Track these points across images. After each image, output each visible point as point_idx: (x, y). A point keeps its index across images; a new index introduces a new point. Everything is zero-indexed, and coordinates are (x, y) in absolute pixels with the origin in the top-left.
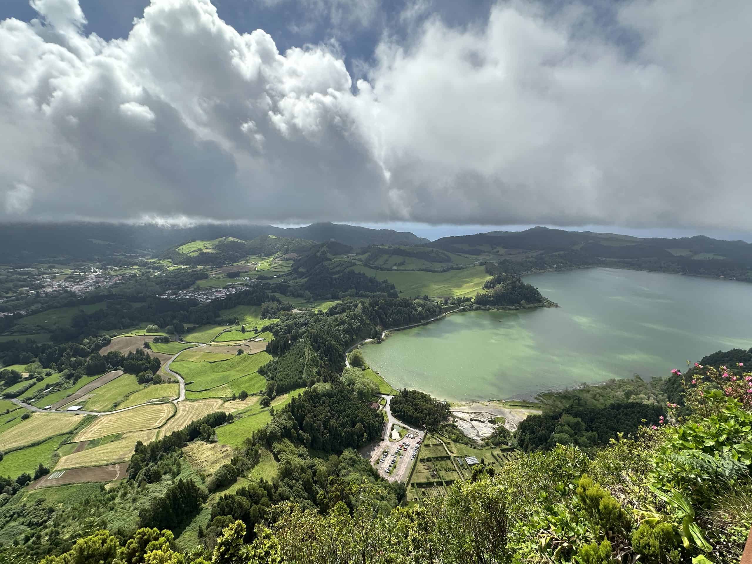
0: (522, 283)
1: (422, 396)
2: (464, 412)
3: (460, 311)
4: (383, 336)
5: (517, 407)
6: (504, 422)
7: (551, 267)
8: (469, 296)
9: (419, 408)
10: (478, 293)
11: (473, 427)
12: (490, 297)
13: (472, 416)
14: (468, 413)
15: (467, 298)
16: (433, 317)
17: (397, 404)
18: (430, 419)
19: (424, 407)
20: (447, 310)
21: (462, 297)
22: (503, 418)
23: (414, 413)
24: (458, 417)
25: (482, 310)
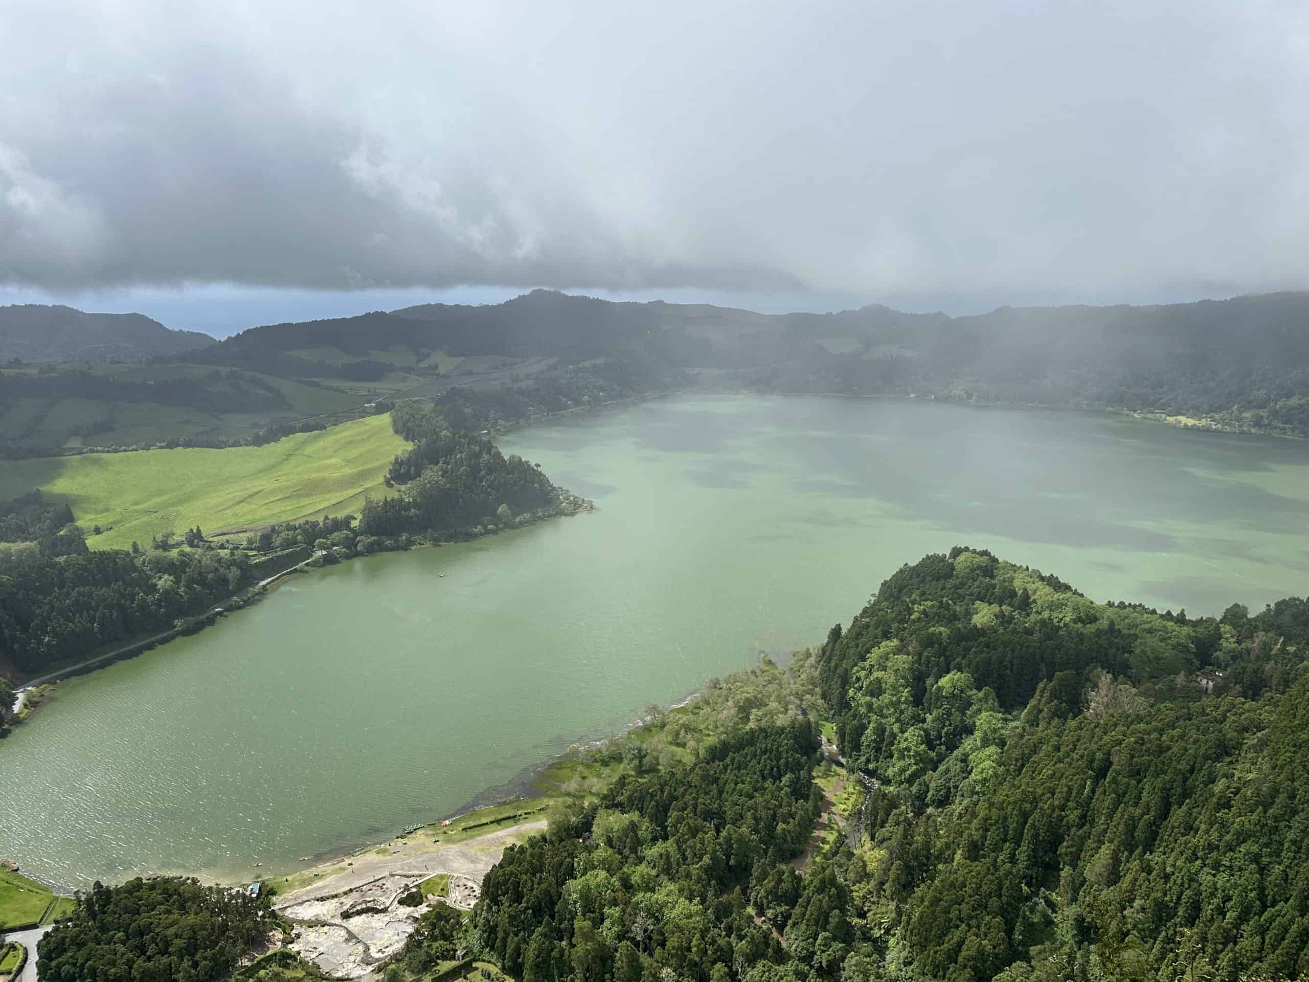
0: (498, 455)
1: (165, 891)
2: (322, 899)
3: (315, 564)
4: (16, 708)
5: (486, 828)
6: (445, 891)
7: (577, 402)
8: (341, 515)
9: (153, 940)
10: (369, 502)
11: (351, 936)
12: (407, 507)
13: (348, 902)
14: (336, 896)
15: (335, 521)
16: (217, 601)
17: (65, 951)
18: (195, 965)
19: (172, 930)
20: (267, 569)
21: (321, 520)
22: (442, 877)
23: (130, 964)
24: (301, 922)
25: (388, 549)
